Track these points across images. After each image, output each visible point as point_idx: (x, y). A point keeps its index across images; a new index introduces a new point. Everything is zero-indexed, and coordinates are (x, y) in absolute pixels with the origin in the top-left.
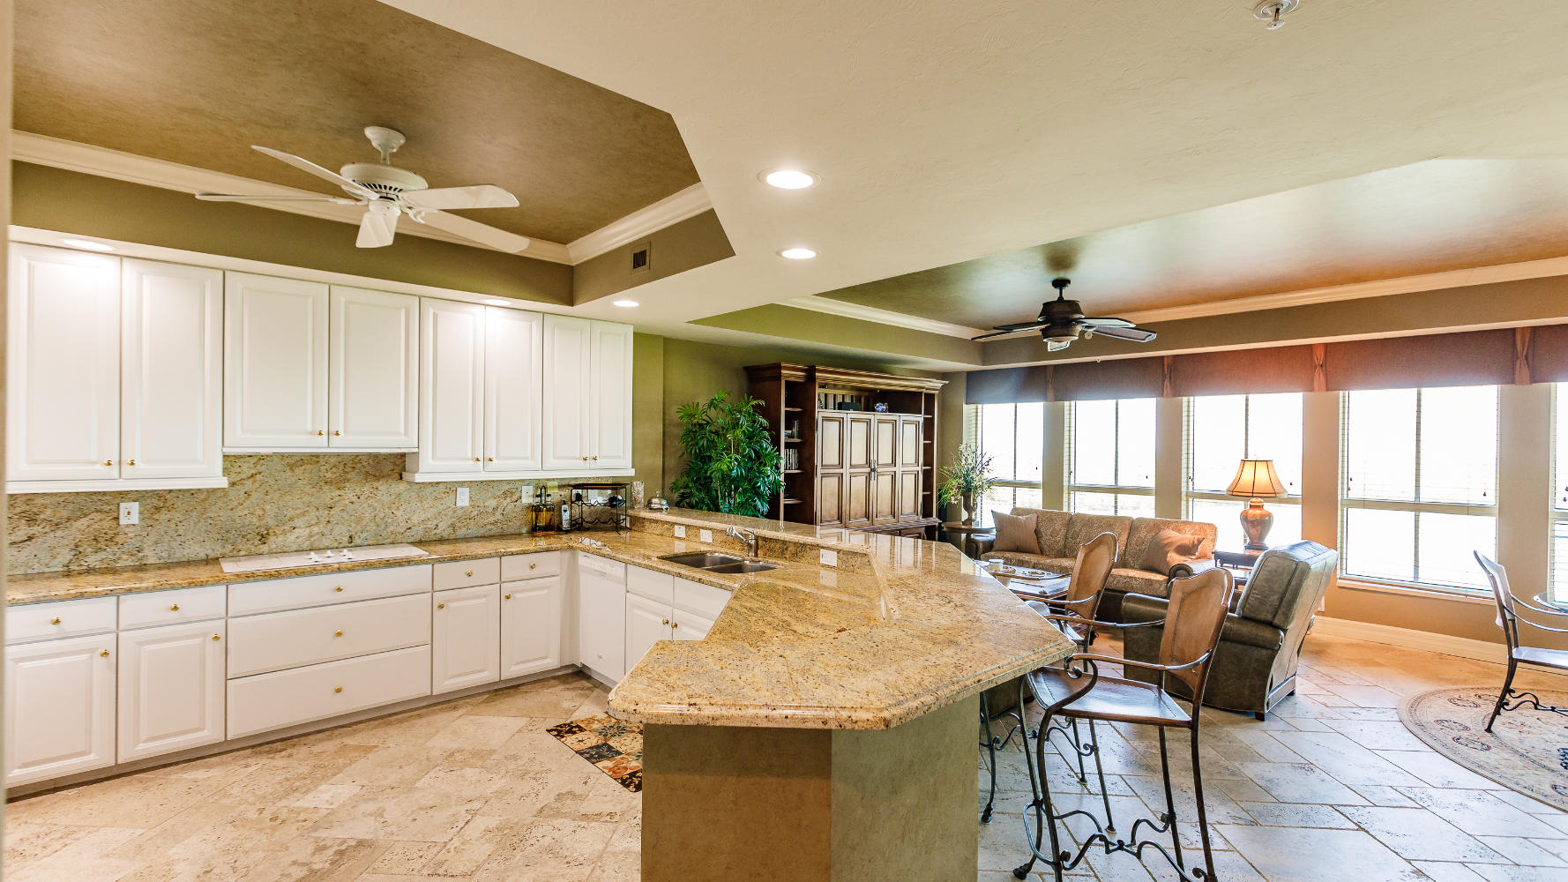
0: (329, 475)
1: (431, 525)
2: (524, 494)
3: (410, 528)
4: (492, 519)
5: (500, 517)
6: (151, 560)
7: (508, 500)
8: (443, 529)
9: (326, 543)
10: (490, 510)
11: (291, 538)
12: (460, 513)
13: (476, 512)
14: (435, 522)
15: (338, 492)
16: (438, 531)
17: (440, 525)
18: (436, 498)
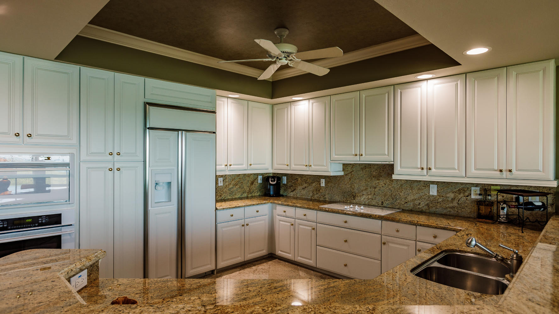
0: (374, 173)
1: (417, 202)
2: (472, 192)
3: (406, 203)
4: (451, 205)
5: (456, 205)
6: (327, 199)
7: (462, 195)
8: (423, 205)
9: (374, 203)
10: (450, 199)
11: (362, 199)
12: (432, 198)
13: (441, 200)
14: (419, 202)
15: (378, 181)
16: (420, 207)
17: (421, 203)
18: (419, 189)
